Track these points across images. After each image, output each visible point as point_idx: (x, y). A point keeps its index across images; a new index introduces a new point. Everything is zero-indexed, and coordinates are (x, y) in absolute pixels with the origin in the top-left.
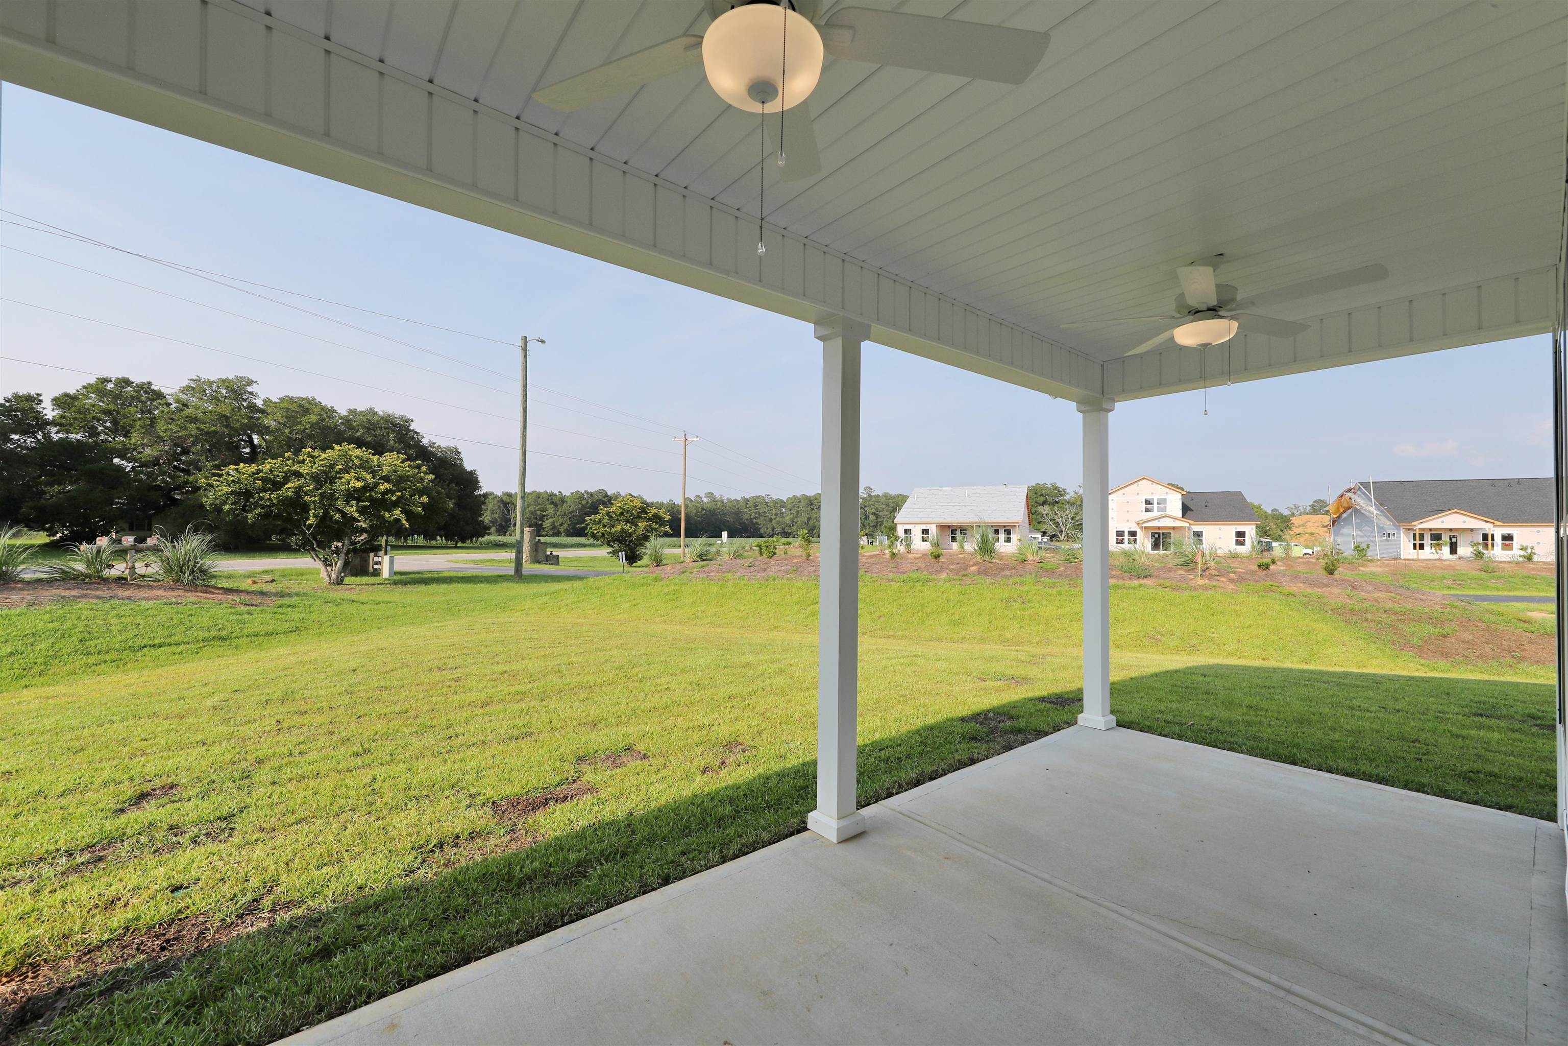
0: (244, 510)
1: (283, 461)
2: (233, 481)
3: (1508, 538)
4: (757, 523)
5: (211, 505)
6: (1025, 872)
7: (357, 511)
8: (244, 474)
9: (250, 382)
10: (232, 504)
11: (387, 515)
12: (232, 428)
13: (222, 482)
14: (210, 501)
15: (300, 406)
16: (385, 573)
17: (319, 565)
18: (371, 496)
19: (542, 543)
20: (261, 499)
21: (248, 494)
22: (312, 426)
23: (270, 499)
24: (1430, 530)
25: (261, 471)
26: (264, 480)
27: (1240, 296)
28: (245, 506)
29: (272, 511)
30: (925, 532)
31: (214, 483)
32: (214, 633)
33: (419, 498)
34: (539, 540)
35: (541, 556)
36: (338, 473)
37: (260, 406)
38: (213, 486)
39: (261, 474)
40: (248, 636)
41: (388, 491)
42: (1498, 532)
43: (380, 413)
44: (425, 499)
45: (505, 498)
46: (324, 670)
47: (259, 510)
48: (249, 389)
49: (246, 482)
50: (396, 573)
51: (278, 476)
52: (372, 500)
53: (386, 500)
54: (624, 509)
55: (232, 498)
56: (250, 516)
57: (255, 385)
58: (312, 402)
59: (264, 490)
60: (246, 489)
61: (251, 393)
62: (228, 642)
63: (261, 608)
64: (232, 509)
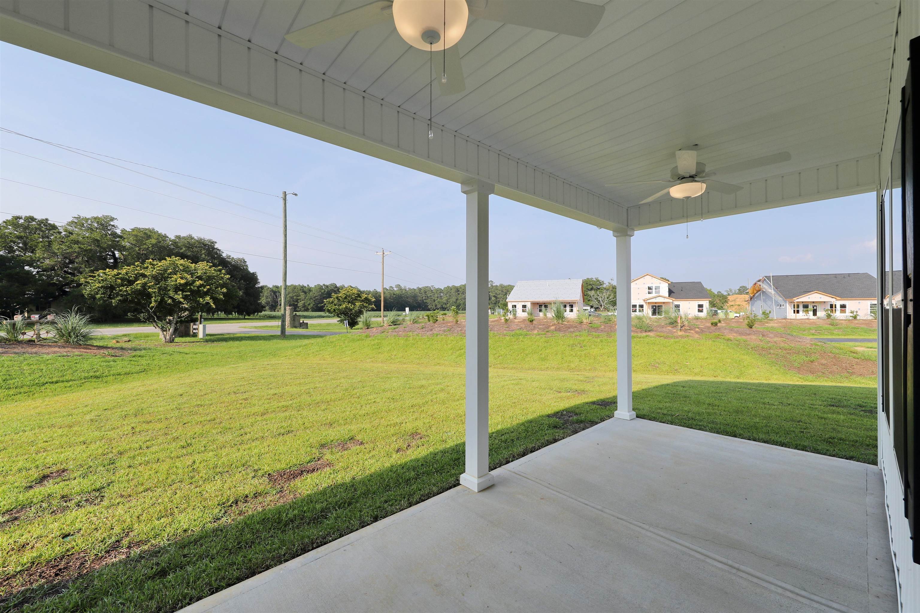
0: (110, 297)
1: (134, 268)
2: (102, 280)
3: (843, 306)
4: (426, 302)
5: (88, 294)
6: (587, 505)
7: (182, 298)
8: (109, 275)
9: (112, 219)
10: (102, 294)
11: (201, 300)
12: (101, 247)
13: (95, 281)
14: (88, 292)
15: (145, 233)
16: (201, 335)
17: (158, 331)
18: (190, 288)
19: (297, 316)
20: (121, 291)
21: (112, 288)
22: (153, 245)
23: (126, 291)
24: (803, 302)
25: (120, 274)
26: (122, 279)
27: (707, 169)
28: (110, 295)
29: (128, 298)
30: (524, 306)
31: (90, 281)
32: (91, 374)
33: (221, 290)
34: (296, 314)
35: (297, 324)
36: (169, 274)
37: (119, 234)
38: (89, 283)
39: (120, 275)
40: (113, 375)
41: (201, 286)
42: (838, 303)
43: (196, 238)
44: (225, 290)
45: (274, 289)
46: (162, 395)
47: (120, 298)
48: (112, 223)
49: (111, 280)
50: (207, 335)
51: (131, 276)
52: (191, 291)
53: (200, 291)
54: (347, 295)
55: (102, 291)
56: (113, 301)
57: (115, 221)
58: (152, 231)
59: (123, 285)
60: (111, 285)
61: (113, 226)
62: (100, 379)
63: (122, 358)
64: (101, 297)
